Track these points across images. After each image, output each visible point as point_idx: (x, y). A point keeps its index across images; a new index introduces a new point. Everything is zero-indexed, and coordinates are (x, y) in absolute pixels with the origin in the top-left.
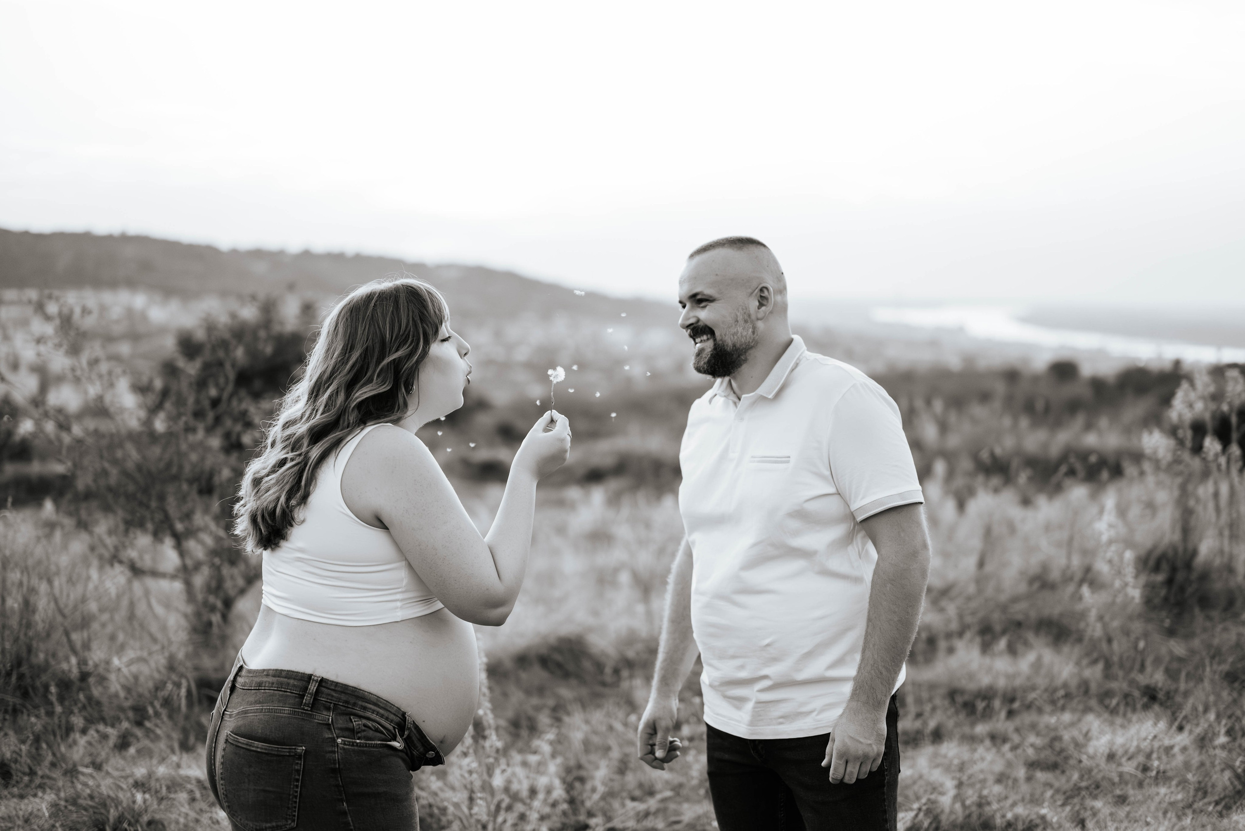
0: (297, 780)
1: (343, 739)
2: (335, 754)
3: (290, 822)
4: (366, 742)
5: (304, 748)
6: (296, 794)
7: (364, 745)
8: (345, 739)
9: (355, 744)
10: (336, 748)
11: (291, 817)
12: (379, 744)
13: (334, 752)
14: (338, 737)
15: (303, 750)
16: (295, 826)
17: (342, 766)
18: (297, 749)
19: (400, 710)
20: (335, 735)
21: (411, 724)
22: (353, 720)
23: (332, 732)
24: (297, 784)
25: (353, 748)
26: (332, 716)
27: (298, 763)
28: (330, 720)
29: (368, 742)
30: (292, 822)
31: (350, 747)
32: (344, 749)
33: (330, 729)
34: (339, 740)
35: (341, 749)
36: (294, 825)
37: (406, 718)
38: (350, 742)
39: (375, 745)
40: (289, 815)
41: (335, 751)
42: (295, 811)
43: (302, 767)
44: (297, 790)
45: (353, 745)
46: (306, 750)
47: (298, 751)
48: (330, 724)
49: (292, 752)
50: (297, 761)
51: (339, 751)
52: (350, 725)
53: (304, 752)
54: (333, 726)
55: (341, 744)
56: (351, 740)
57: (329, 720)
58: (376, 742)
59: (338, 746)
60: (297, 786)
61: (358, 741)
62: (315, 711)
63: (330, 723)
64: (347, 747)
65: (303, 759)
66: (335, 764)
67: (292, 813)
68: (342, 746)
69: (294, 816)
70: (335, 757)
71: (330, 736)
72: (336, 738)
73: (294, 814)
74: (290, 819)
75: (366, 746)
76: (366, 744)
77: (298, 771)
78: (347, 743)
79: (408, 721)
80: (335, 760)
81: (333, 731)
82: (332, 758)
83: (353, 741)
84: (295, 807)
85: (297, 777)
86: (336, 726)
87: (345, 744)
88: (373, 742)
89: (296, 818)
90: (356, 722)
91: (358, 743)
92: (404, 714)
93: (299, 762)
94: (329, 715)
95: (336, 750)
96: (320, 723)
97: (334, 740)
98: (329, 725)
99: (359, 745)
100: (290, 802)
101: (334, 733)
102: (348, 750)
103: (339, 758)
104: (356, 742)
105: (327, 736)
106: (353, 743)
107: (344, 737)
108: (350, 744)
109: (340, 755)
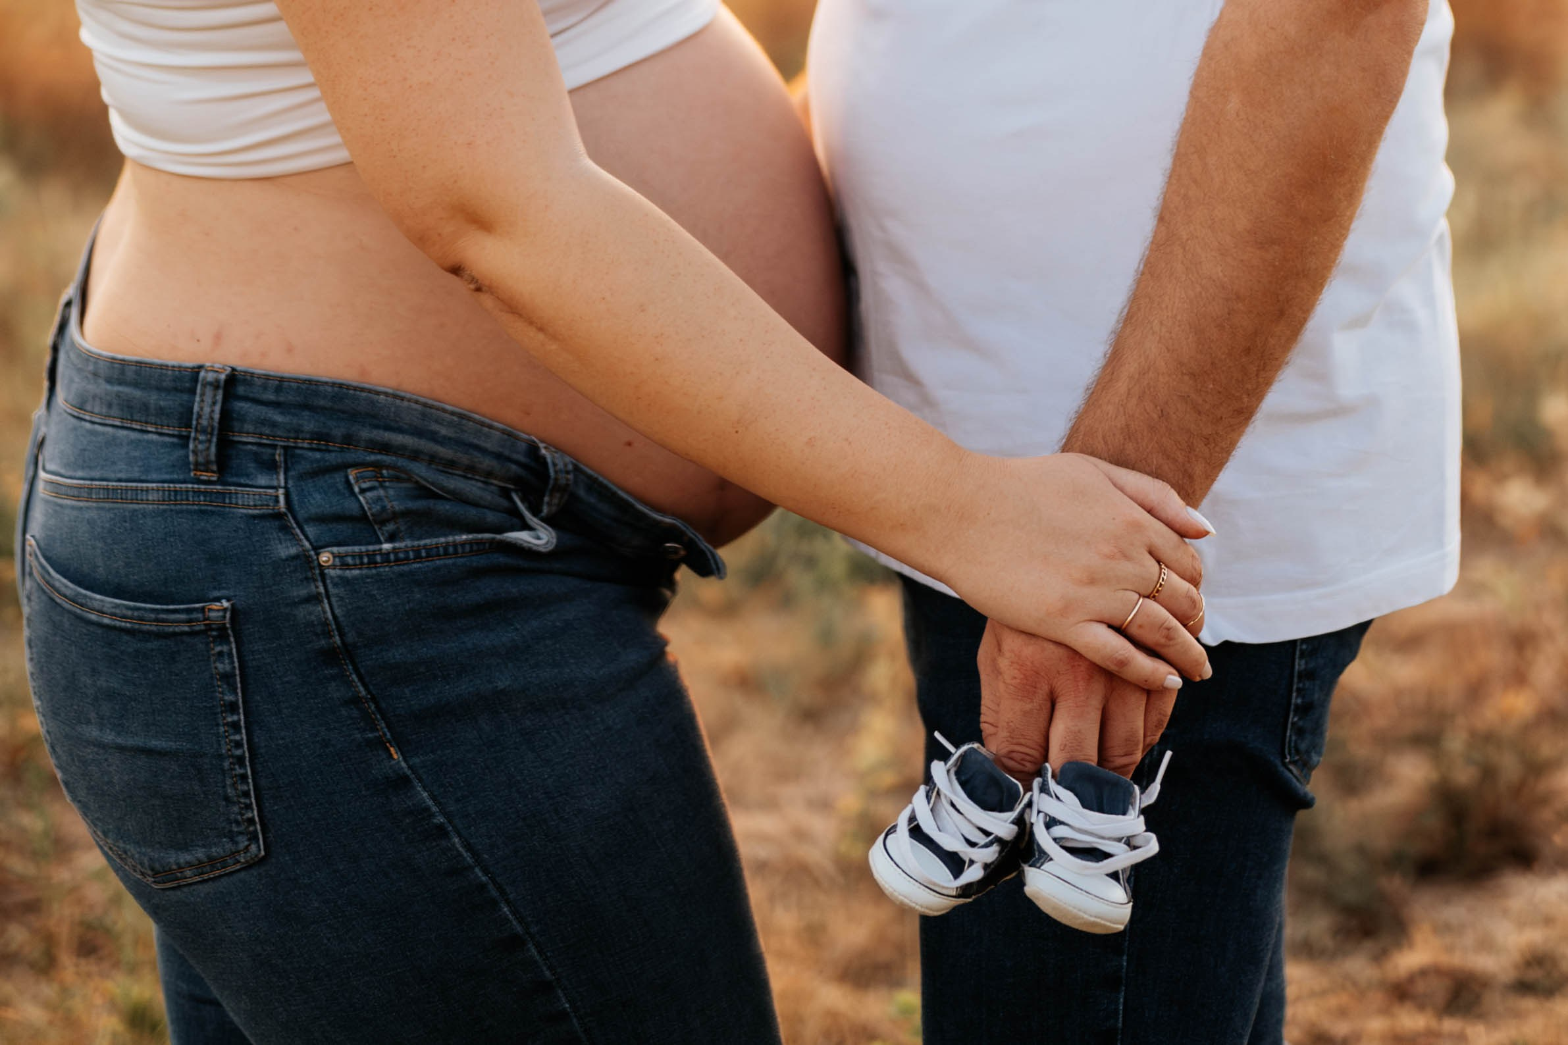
0: (232, 708)
1: (335, 549)
2: (321, 602)
3: (243, 842)
4: (416, 543)
5: (226, 604)
6: (238, 752)
7: (411, 555)
8: (343, 549)
9: (378, 558)
10: (320, 584)
11: (242, 828)
12: (463, 544)
13: (315, 599)
14: (317, 549)
15: (225, 610)
16: (263, 853)
17: (351, 637)
18: (210, 610)
19: (517, 438)
20: (307, 544)
21: (568, 472)
22: (356, 490)
23: (294, 535)
24: (235, 718)
25: (374, 571)
26: (286, 488)
27: (221, 654)
28: (282, 499)
29: (422, 542)
30: (249, 840)
31: (365, 572)
32: (344, 582)
33: (285, 529)
34: (325, 557)
35: (335, 585)
36: (258, 849)
37: (544, 458)
38: (361, 556)
39: (451, 550)
40: (238, 823)
41: (320, 594)
42: (249, 807)
43: (236, 665)
44: (237, 737)
45: (372, 563)
46: (234, 609)
47: (213, 614)
48: (285, 514)
49: (197, 620)
50: (218, 649)
51: (332, 590)
52: (350, 506)
53: (228, 615)
54: (295, 518)
55: (334, 567)
56: (363, 548)
57: (277, 501)
58: (450, 539)
59: (323, 575)
60: (235, 726)
61: (387, 546)
62: (235, 479)
63: (283, 510)
64: (356, 572)
65: (232, 639)
66: (328, 635)
67: (242, 815)
68: (338, 572)
69: (251, 821)
70: (325, 612)
71: (293, 551)
72: (312, 553)
73: (250, 815)
74: (241, 833)
75: (418, 557)
76: (417, 551)
77: (227, 677)
78: (350, 560)
79: (555, 465)
80: (325, 624)
81: (298, 531)
82: (313, 618)
83: (371, 548)
84: (246, 794)
85: (229, 698)
86: (302, 514)
87: (345, 566)
88: (442, 540)
89: (258, 827)
90: (369, 494)
91: (388, 554)
92: (533, 450)
93: (225, 648)
94: (275, 483)
95: (322, 590)
96: (254, 517)
97: (306, 564)
98: (279, 516)
99: (392, 557)
100: (229, 782)
101: (302, 537)
102: (362, 578)
103: (337, 611)
104: (381, 550)
105: (285, 550)
106: (371, 555)
107: (339, 545)
108: (362, 563)
109: (342, 599)
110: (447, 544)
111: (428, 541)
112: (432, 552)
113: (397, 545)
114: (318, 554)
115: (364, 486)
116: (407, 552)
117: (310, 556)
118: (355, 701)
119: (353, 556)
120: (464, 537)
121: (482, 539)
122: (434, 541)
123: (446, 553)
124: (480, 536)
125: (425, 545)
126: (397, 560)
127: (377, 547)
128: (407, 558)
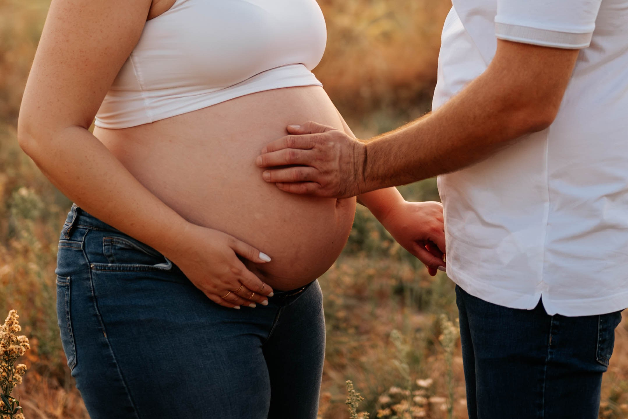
1: (95, 264)
2: (90, 281)
4: (120, 265)
5: (69, 278)
7: (117, 269)
8: (97, 264)
9: (107, 268)
10: (90, 274)
13: (88, 279)
14: (90, 262)
17: (97, 294)
20: (87, 261)
22: (103, 245)
23: (84, 257)
25: (105, 272)
26: (84, 242)
28: (82, 245)
29: (122, 265)
31: (102, 272)
32: (97, 275)
33: (82, 255)
34: (92, 266)
35: (94, 275)
36: (75, 361)
38: (102, 267)
41: (89, 278)
45: (105, 269)
47: (67, 281)
51: (93, 277)
54: (85, 252)
55: (94, 269)
56: (103, 264)
59: (91, 271)
61: (110, 265)
62: (73, 239)
63: (82, 249)
64: (100, 272)
66: (91, 291)
68: (95, 271)
70: (90, 284)
71: (84, 263)
72: (88, 264)
75: (119, 269)
76: (120, 268)
78: (98, 268)
83: (105, 264)
86: (87, 251)
87: (97, 269)
90: (106, 246)
91: (110, 267)
94: (82, 240)
95: (90, 276)
96: (76, 251)
97: (87, 267)
98: (81, 251)
99: (111, 268)
101: (86, 258)
102: (101, 274)
103: (94, 284)
104: (108, 265)
105: (82, 262)
106: (105, 267)
107: (96, 262)
108: (102, 269)
109: (95, 280)
110: (131, 267)
111: (124, 265)
112: (124, 269)
113: (113, 265)
114: (90, 265)
115: (106, 244)
116: (116, 268)
117: (87, 265)
118: (96, 315)
119: (100, 267)
120: (137, 265)
121: (144, 267)
122: (126, 265)
123: (130, 270)
124: (143, 265)
125: (123, 266)
126: (113, 270)
127: (107, 264)
128: (116, 270)
